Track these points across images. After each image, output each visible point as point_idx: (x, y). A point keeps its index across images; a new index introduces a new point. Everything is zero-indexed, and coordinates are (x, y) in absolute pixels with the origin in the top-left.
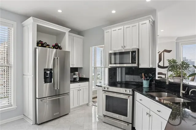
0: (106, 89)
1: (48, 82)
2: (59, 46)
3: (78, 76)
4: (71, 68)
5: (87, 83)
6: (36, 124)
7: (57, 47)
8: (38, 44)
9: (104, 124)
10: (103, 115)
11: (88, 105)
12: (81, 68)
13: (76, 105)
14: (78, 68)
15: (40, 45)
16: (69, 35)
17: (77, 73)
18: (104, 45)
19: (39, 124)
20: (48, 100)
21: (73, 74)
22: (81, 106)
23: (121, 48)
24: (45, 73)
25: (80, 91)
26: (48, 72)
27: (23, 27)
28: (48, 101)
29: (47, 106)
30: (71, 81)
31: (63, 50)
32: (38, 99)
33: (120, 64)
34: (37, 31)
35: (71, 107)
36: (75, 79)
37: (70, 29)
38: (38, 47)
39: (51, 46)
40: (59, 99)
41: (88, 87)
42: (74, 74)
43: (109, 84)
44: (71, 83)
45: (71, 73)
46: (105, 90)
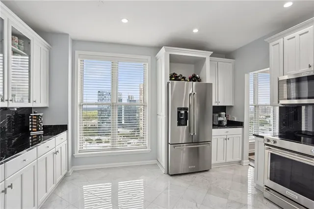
0: (271, 143)
1: (182, 125)
2: (197, 77)
3: (225, 118)
4: (214, 107)
5: (239, 129)
6: (168, 173)
7: (194, 78)
8: (171, 77)
9: (265, 201)
10: (265, 186)
11: (240, 163)
12: (231, 107)
13: (221, 160)
14: (225, 106)
15: (174, 78)
16: (210, 61)
17: (223, 114)
18: (269, 69)
19: (171, 175)
20: (185, 147)
21: (217, 115)
22: (229, 163)
23: (307, 69)
24: (179, 113)
25: (227, 140)
26: (183, 112)
27: (157, 60)
28: (185, 149)
29: (184, 154)
30: (213, 125)
31: (203, 82)
32: (171, 144)
33: (309, 98)
34: (170, 62)
35: (213, 161)
36: (221, 122)
37: (212, 53)
38: (170, 81)
39: (187, 78)
40: (198, 147)
41: (241, 136)
42: (220, 116)
43: (280, 135)
44: (213, 128)
45: (213, 113)
46: (268, 143)
